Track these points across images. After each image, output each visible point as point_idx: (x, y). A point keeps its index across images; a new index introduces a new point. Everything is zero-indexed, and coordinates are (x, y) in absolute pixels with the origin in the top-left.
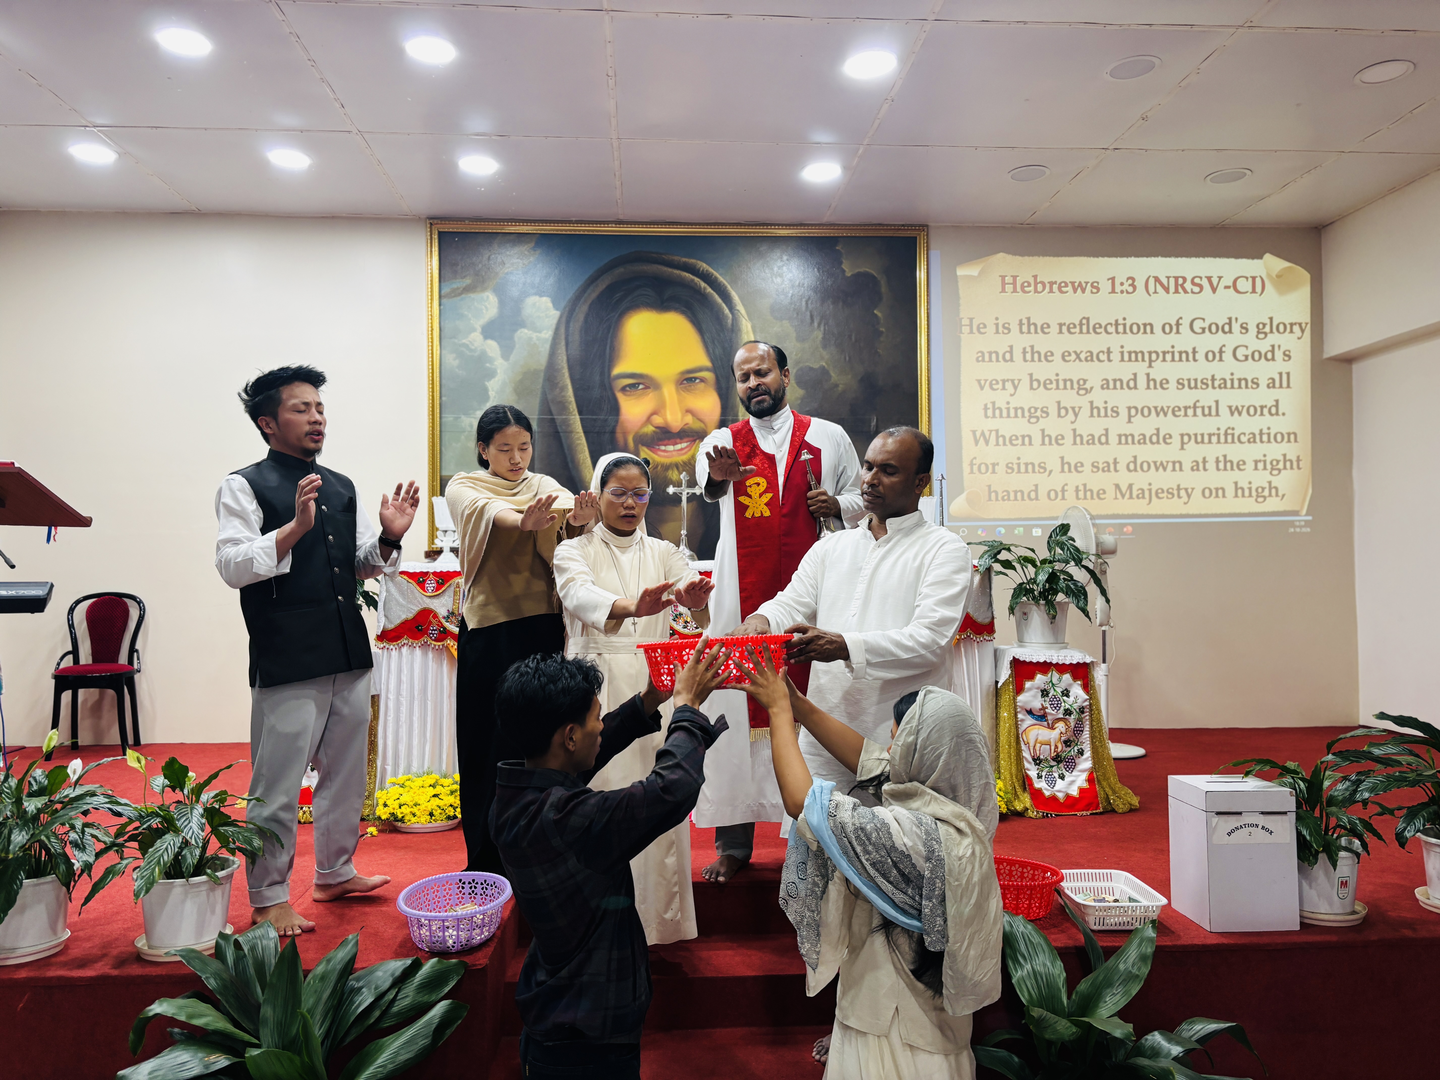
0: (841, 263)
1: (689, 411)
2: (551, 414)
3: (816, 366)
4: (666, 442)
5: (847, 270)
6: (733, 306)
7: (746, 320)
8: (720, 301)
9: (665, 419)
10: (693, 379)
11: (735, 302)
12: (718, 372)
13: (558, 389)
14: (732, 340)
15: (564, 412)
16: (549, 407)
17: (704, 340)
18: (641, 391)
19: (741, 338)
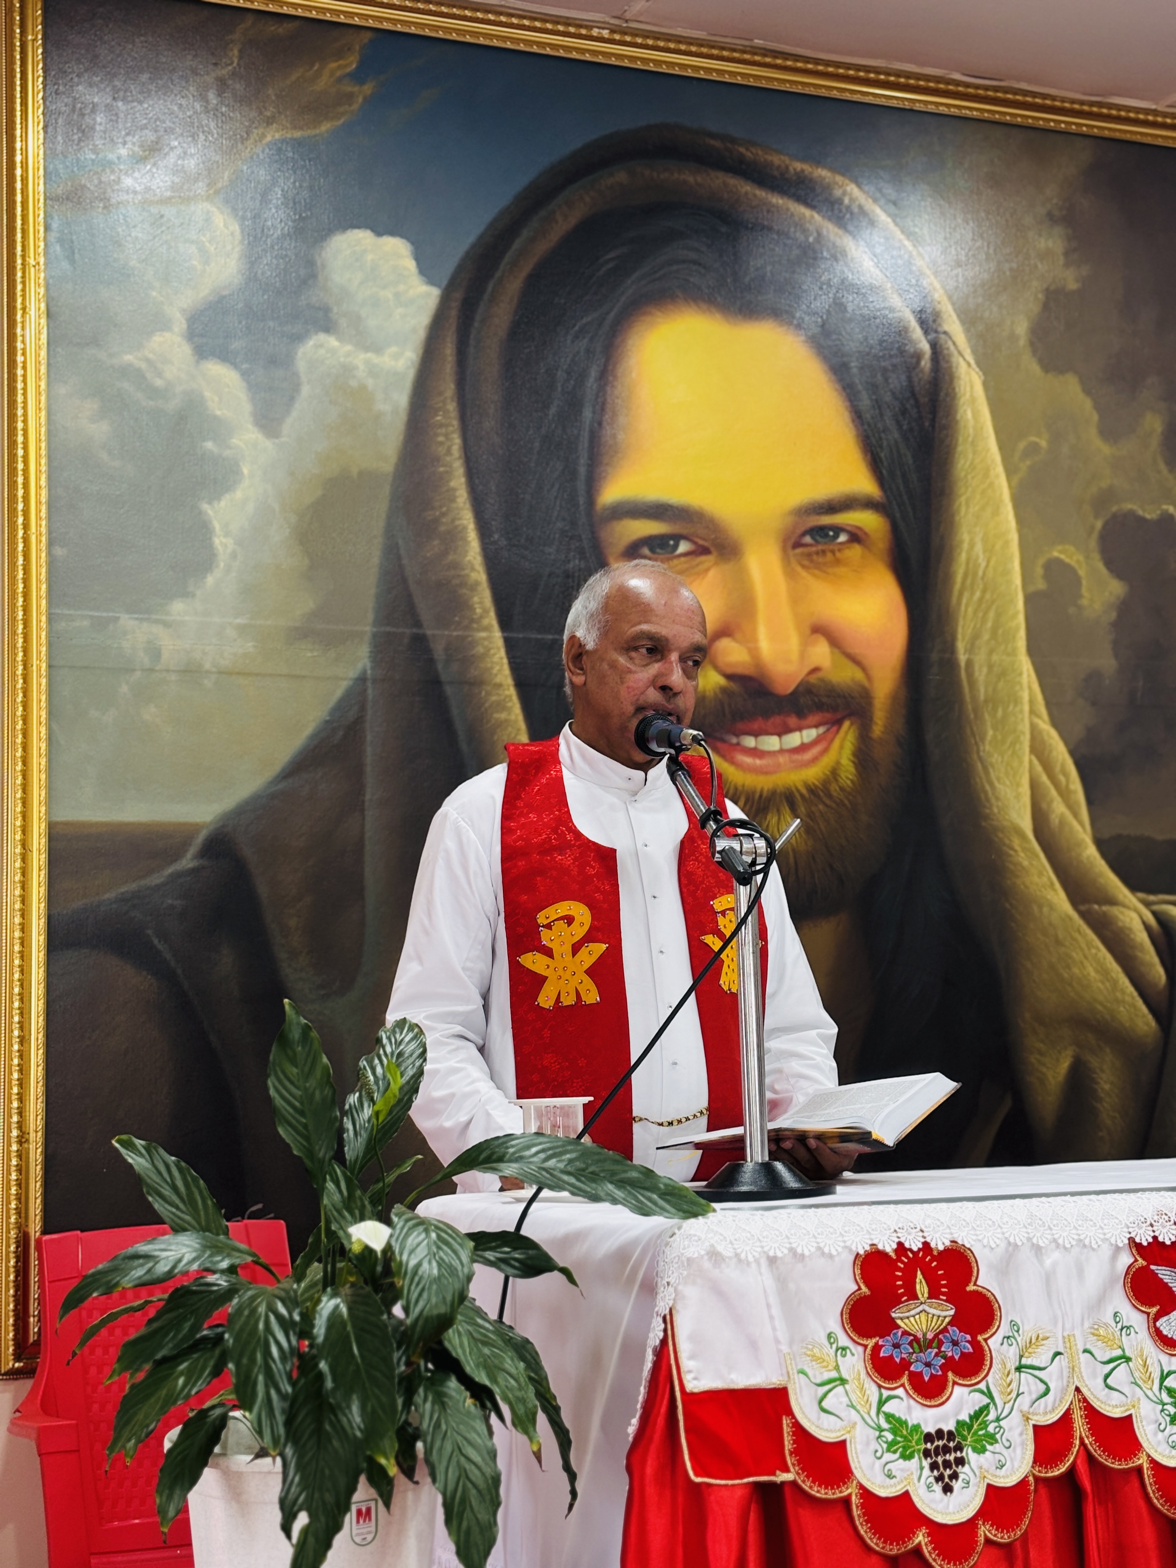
1: (820, 630)
4: (759, 723)
6: (934, 321)
7: (969, 365)
8: (896, 301)
9: (754, 652)
10: (831, 533)
11: (938, 307)
12: (898, 515)
13: (436, 542)
14: (933, 420)
15: (457, 619)
16: (410, 596)
17: (857, 415)
18: (683, 559)
19: (959, 417)
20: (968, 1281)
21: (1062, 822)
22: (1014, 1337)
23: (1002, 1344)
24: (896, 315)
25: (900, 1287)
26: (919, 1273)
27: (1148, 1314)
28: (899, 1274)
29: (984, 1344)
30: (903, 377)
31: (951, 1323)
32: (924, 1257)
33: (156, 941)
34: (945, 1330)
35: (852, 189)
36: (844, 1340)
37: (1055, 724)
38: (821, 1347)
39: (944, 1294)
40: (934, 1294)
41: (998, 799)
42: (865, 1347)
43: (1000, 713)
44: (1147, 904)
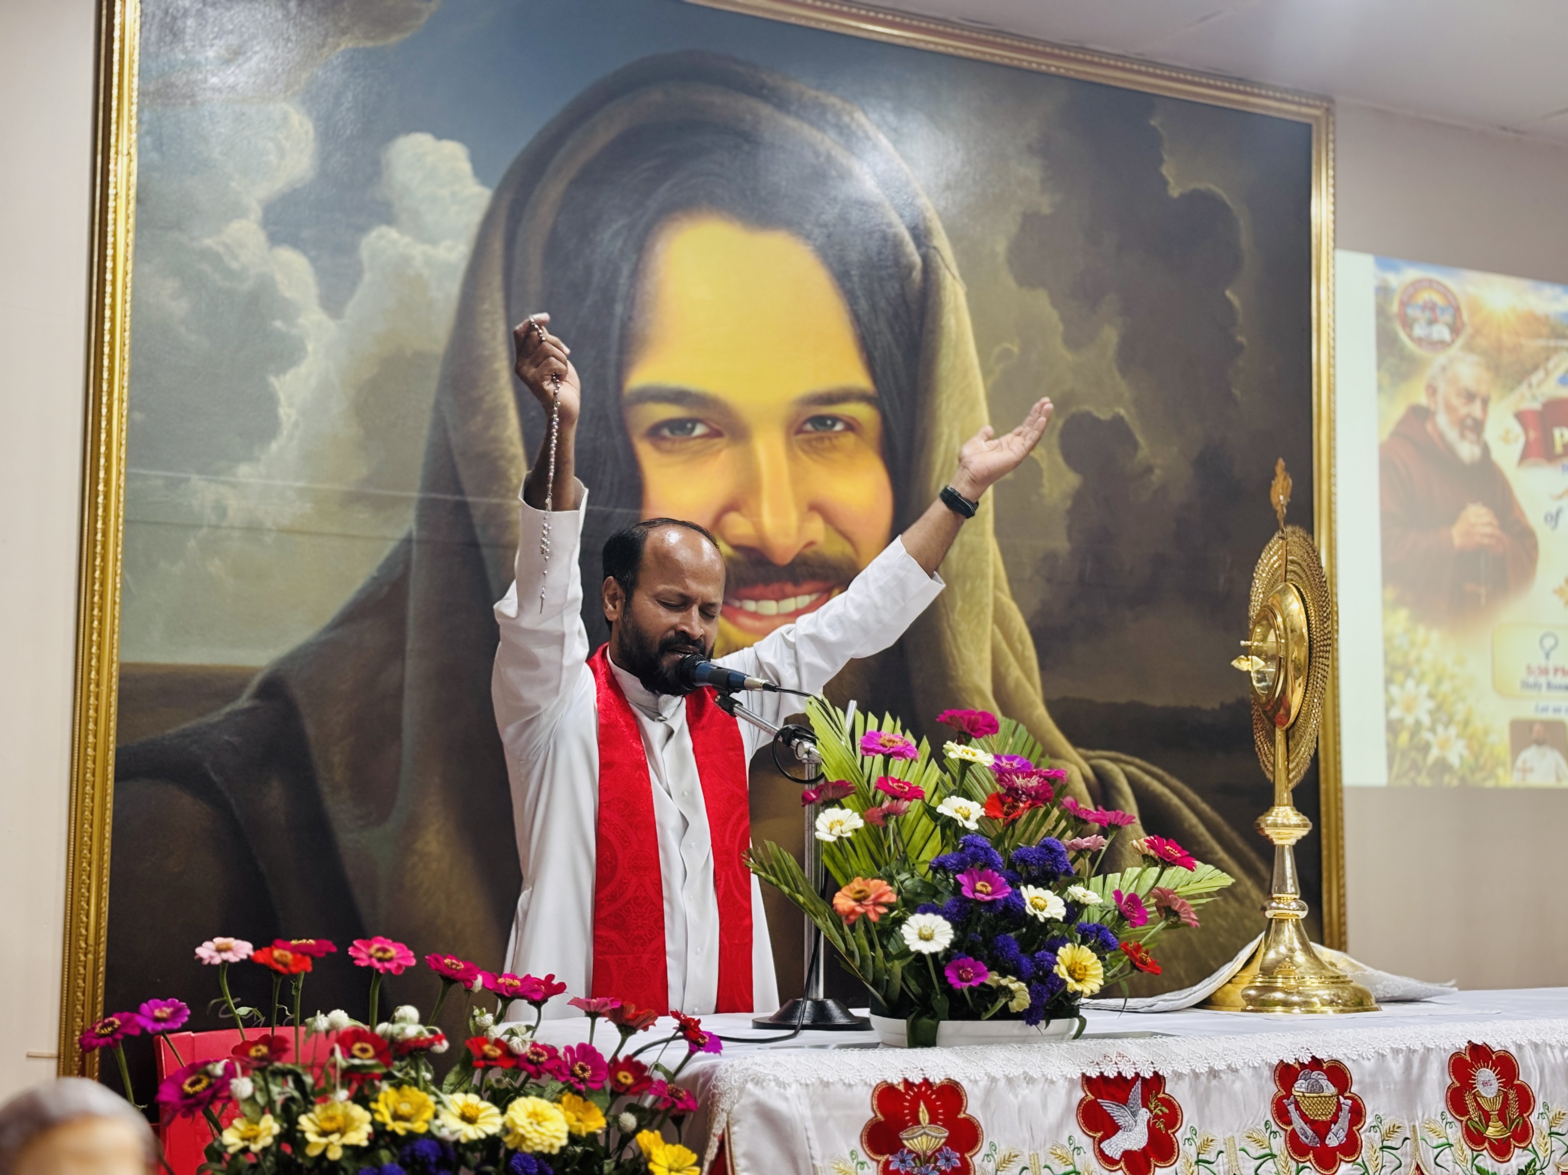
0: (1161, 161)
1: (817, 508)
2: (460, 491)
3: (1104, 415)
4: (758, 590)
5: (1171, 180)
6: (926, 237)
7: (954, 277)
8: (894, 217)
9: (758, 526)
10: (829, 422)
11: (929, 224)
12: (887, 408)
13: (479, 418)
14: (922, 325)
15: (495, 488)
16: (454, 467)
17: (856, 319)
18: (698, 441)
19: (944, 322)
20: (959, 1111)
21: (1018, 684)
22: (992, 1155)
23: (983, 1160)
24: (893, 230)
25: (907, 1115)
26: (922, 1104)
27: (1094, 1138)
28: (907, 1104)
29: (969, 1160)
30: (897, 286)
31: (945, 1144)
32: (926, 1091)
33: (212, 774)
34: (940, 1149)
35: (860, 116)
36: (863, 1157)
37: (1015, 597)
38: (845, 1162)
39: (940, 1120)
40: (933, 1120)
41: (963, 662)
42: (878, 1162)
43: (968, 586)
44: (1087, 759)
